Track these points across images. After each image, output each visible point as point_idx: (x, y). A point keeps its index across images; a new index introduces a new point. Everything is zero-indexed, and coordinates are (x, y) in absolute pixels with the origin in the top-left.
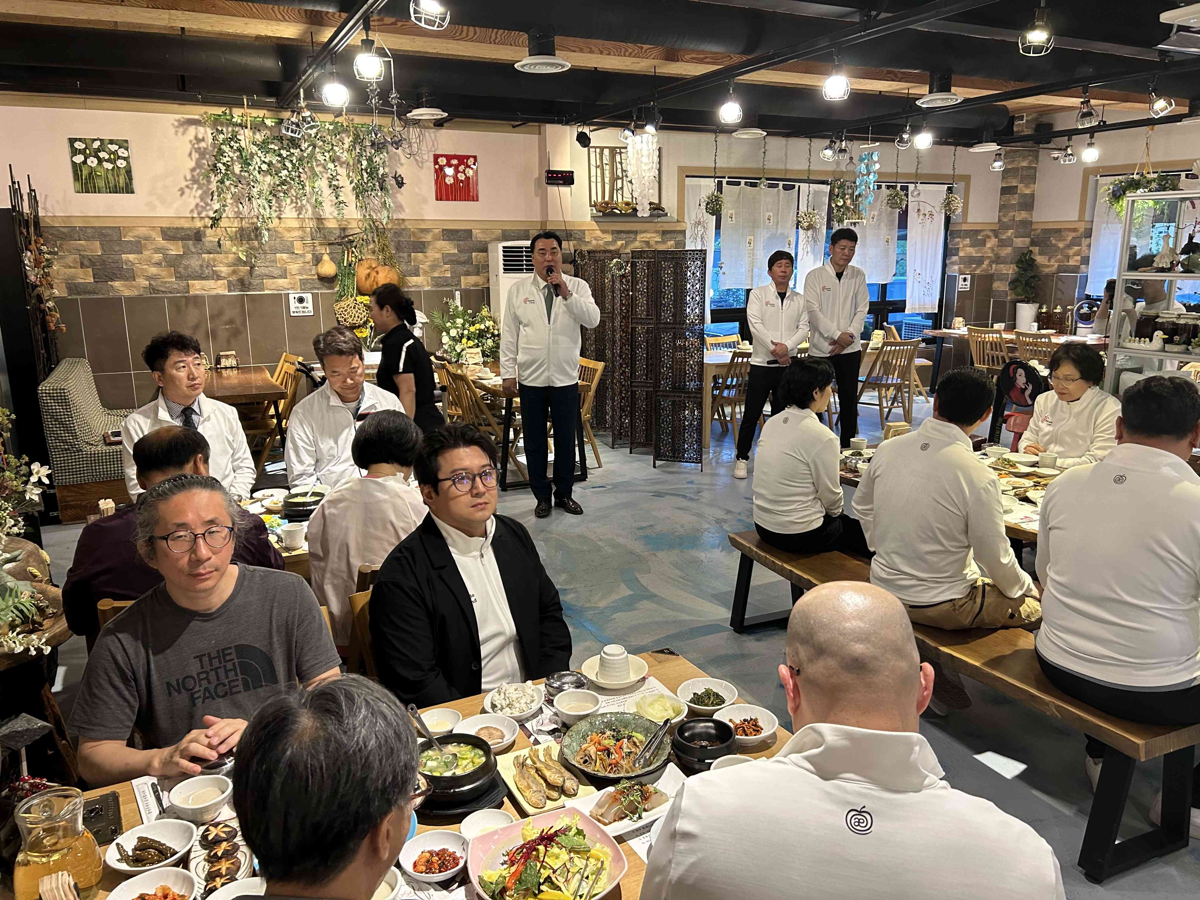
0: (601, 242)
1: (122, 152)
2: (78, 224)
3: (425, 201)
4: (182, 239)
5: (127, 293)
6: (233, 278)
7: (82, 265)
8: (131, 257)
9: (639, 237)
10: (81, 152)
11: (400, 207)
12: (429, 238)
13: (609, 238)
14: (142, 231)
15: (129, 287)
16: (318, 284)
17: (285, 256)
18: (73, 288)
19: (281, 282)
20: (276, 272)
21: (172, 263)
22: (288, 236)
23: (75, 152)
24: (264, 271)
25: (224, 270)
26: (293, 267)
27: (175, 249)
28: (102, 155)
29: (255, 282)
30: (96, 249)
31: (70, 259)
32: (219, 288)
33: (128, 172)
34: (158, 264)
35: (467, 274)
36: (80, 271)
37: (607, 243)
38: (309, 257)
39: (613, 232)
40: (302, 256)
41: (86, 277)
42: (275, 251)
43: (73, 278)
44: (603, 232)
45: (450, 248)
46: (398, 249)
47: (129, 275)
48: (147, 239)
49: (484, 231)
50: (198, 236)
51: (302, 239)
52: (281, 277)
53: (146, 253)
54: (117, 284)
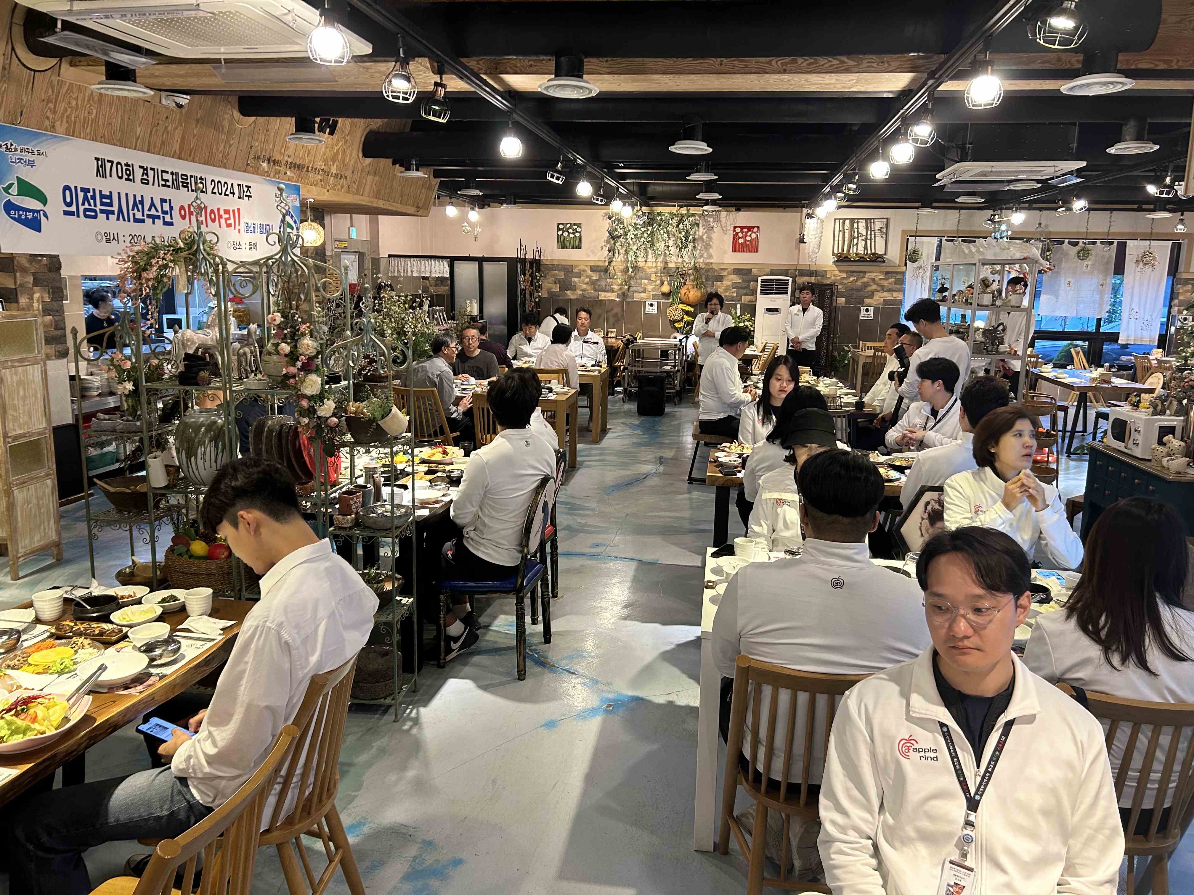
0: (838, 278)
1: (579, 230)
2: (556, 263)
3: (725, 252)
4: (599, 271)
5: (572, 297)
6: (620, 292)
7: (555, 283)
8: (576, 279)
9: (867, 275)
10: (562, 229)
11: (710, 256)
12: (725, 273)
13: (844, 275)
14: (582, 267)
15: (573, 294)
16: (661, 297)
17: (646, 281)
18: (550, 293)
19: (643, 295)
20: (641, 290)
21: (593, 283)
22: (649, 271)
23: (559, 229)
24: (634, 289)
25: (616, 287)
26: (650, 288)
27: (595, 277)
28: (570, 231)
29: (630, 294)
30: (562, 275)
31: (552, 279)
32: (612, 296)
33: (580, 239)
34: (587, 284)
35: (746, 294)
36: (554, 285)
37: (844, 279)
38: (658, 282)
39: (847, 272)
40: (655, 281)
41: (556, 289)
42: (641, 279)
43: (551, 288)
44: (840, 271)
45: (737, 279)
46: (707, 280)
47: (574, 289)
48: (584, 271)
49: (759, 270)
50: (606, 270)
51: (656, 273)
52: (642, 292)
53: (582, 278)
54: (568, 292)
